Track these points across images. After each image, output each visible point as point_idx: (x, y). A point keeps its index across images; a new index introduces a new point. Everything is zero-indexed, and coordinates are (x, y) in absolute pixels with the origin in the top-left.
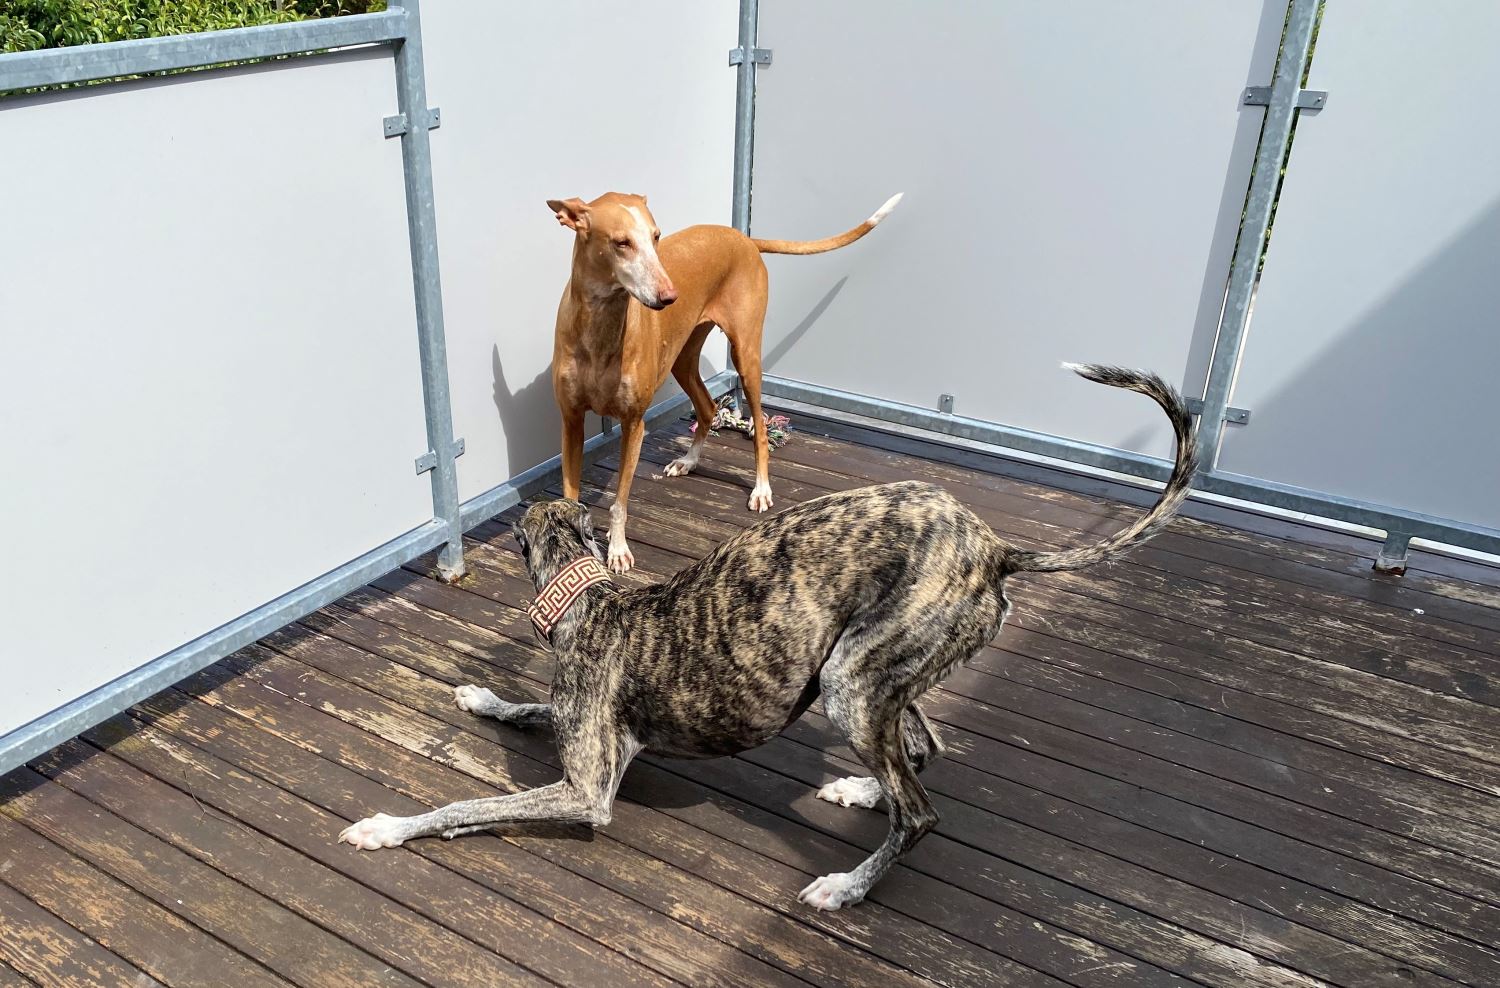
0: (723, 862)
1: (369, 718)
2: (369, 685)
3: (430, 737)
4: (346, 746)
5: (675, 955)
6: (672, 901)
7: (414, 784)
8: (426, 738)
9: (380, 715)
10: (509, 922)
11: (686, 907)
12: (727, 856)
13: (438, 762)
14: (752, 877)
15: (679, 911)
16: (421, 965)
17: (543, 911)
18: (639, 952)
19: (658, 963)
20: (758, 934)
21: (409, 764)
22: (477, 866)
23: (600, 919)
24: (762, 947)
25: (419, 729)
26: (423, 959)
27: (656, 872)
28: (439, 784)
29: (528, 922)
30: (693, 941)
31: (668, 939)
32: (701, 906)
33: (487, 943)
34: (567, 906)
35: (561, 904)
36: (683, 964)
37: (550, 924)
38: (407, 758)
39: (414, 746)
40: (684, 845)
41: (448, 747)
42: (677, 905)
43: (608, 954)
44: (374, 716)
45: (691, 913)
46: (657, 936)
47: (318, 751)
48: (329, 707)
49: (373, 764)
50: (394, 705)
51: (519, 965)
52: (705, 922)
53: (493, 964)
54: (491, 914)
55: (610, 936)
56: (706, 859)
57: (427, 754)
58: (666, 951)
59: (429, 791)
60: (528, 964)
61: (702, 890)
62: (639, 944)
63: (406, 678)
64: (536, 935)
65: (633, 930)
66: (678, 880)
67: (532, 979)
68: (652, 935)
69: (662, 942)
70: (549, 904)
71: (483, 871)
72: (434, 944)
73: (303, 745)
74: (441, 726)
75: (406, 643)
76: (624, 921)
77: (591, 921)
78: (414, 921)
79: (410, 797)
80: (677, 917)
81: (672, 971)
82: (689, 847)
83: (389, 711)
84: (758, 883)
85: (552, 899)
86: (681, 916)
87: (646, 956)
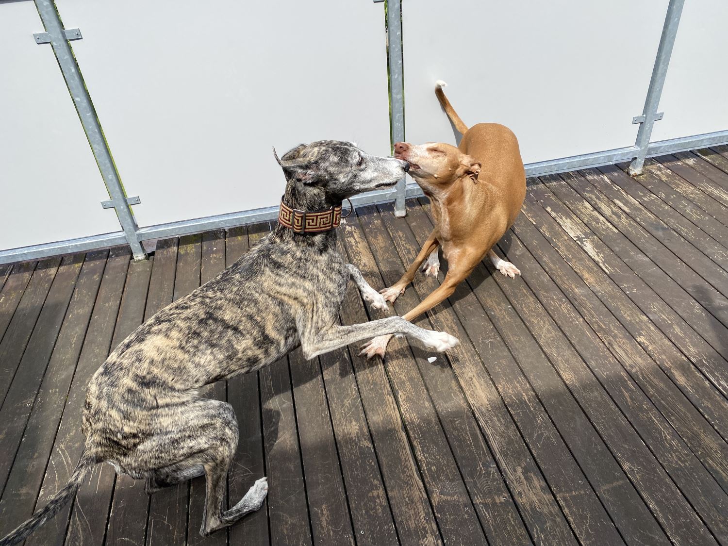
0: (677, 330)
1: (561, 218)
2: (570, 206)
3: (581, 233)
4: (546, 225)
5: (626, 354)
6: (640, 334)
7: (563, 248)
8: (579, 233)
9: (566, 219)
10: (566, 311)
11: (646, 339)
12: (681, 329)
13: (578, 244)
14: (687, 342)
15: (641, 339)
17: (582, 314)
18: (612, 345)
19: (617, 352)
20: (672, 363)
21: (565, 240)
22: (567, 287)
23: (604, 327)
24: (670, 369)
25: (579, 229)
26: (524, 309)
27: (642, 321)
28: (573, 252)
29: (573, 315)
30: (639, 353)
31: (628, 347)
32: (653, 341)
33: (552, 314)
34: (593, 317)
35: (591, 314)
36: (627, 358)
37: (581, 319)
38: (566, 238)
39: (572, 235)
40: (663, 316)
41: (586, 240)
42: (642, 337)
43: (598, 340)
44: (564, 218)
45: (645, 342)
46: (623, 343)
47: (534, 223)
48: (549, 209)
49: (552, 236)
50: (574, 217)
51: (559, 327)
52: (650, 348)
53: (549, 322)
54: (560, 305)
55: (603, 334)
56: (670, 326)
57: (575, 239)
58: (623, 350)
59: (567, 253)
60: (563, 329)
61: (658, 336)
62: (614, 342)
63: (586, 208)
64: (573, 320)
65: (615, 337)
66: (650, 328)
67: (561, 334)
68: (622, 342)
69: (624, 346)
70: (586, 312)
71: (568, 290)
72: (532, 306)
73: (530, 219)
74: (588, 231)
75: (596, 195)
76: (613, 332)
77: (599, 326)
78: (531, 295)
79: (558, 252)
80: (638, 341)
81: (621, 359)
82: (665, 318)
83: (571, 218)
84: (689, 346)
85: (589, 312)
86: (640, 341)
87: (614, 349)
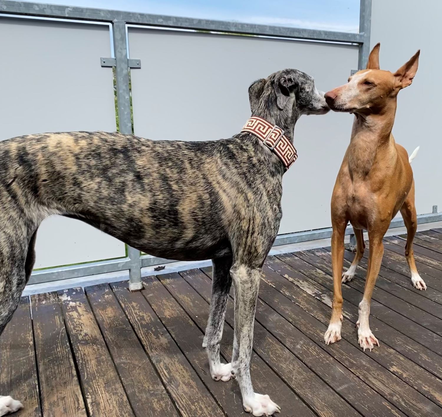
0: (425, 357)
1: (299, 281)
2: (305, 273)
3: (318, 291)
4: (285, 287)
5: (383, 384)
6: (392, 365)
7: (303, 303)
8: (316, 291)
9: (303, 281)
10: (314, 353)
11: (398, 368)
12: (428, 356)
13: (317, 299)
14: (436, 366)
15: (394, 369)
16: (270, 357)
17: (331, 354)
18: (367, 378)
19: (373, 384)
20: (429, 387)
21: (305, 297)
22: (312, 333)
23: (355, 362)
25: (315, 288)
27: (391, 354)
28: (313, 305)
29: (322, 355)
30: (394, 381)
31: (383, 378)
32: (405, 369)
33: (301, 358)
34: (342, 355)
35: (340, 353)
36: (385, 388)
37: (331, 358)
38: (305, 295)
39: (310, 292)
40: (408, 347)
41: (323, 295)
42: (394, 367)
43: (352, 375)
44: (301, 281)
45: (398, 370)
46: (378, 375)
47: (274, 287)
48: (286, 276)
49: (292, 294)
50: (310, 280)
51: (310, 369)
52: (405, 376)
53: (299, 365)
54: (308, 349)
55: (356, 369)
56: (418, 354)
57: (313, 295)
58: (380, 381)
59: (307, 306)
60: (314, 369)
61: (409, 364)
62: (369, 376)
63: (320, 274)
64: (323, 360)
65: (368, 370)
66: (399, 358)
67: (313, 374)
68: (376, 374)
69: (379, 377)
70: (335, 352)
71: (314, 335)
72: (279, 352)
73: (270, 284)
74: (324, 289)
75: (325, 264)
76: (366, 366)
77: (349, 361)
78: (276, 343)
79: (300, 306)
80: (392, 371)
81: (379, 389)
82: (410, 348)
83: (307, 281)
84: (439, 369)
85: (337, 351)
86: (394, 371)
87: (369, 380)
